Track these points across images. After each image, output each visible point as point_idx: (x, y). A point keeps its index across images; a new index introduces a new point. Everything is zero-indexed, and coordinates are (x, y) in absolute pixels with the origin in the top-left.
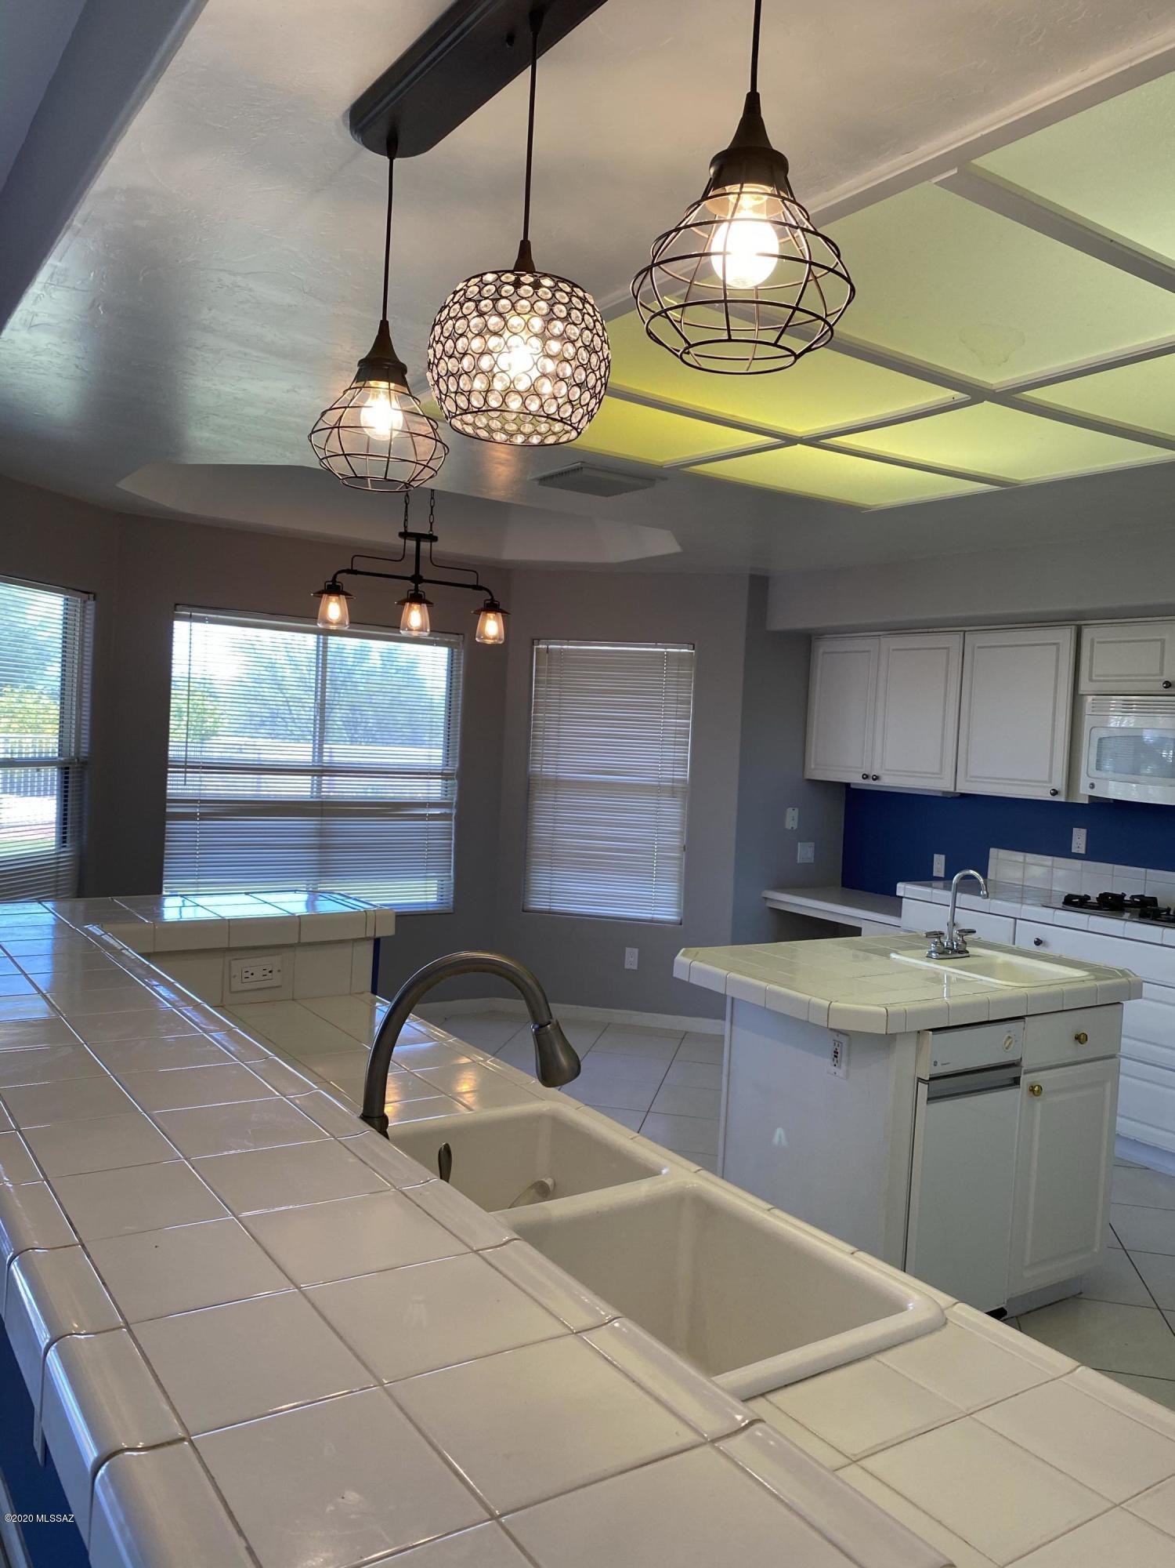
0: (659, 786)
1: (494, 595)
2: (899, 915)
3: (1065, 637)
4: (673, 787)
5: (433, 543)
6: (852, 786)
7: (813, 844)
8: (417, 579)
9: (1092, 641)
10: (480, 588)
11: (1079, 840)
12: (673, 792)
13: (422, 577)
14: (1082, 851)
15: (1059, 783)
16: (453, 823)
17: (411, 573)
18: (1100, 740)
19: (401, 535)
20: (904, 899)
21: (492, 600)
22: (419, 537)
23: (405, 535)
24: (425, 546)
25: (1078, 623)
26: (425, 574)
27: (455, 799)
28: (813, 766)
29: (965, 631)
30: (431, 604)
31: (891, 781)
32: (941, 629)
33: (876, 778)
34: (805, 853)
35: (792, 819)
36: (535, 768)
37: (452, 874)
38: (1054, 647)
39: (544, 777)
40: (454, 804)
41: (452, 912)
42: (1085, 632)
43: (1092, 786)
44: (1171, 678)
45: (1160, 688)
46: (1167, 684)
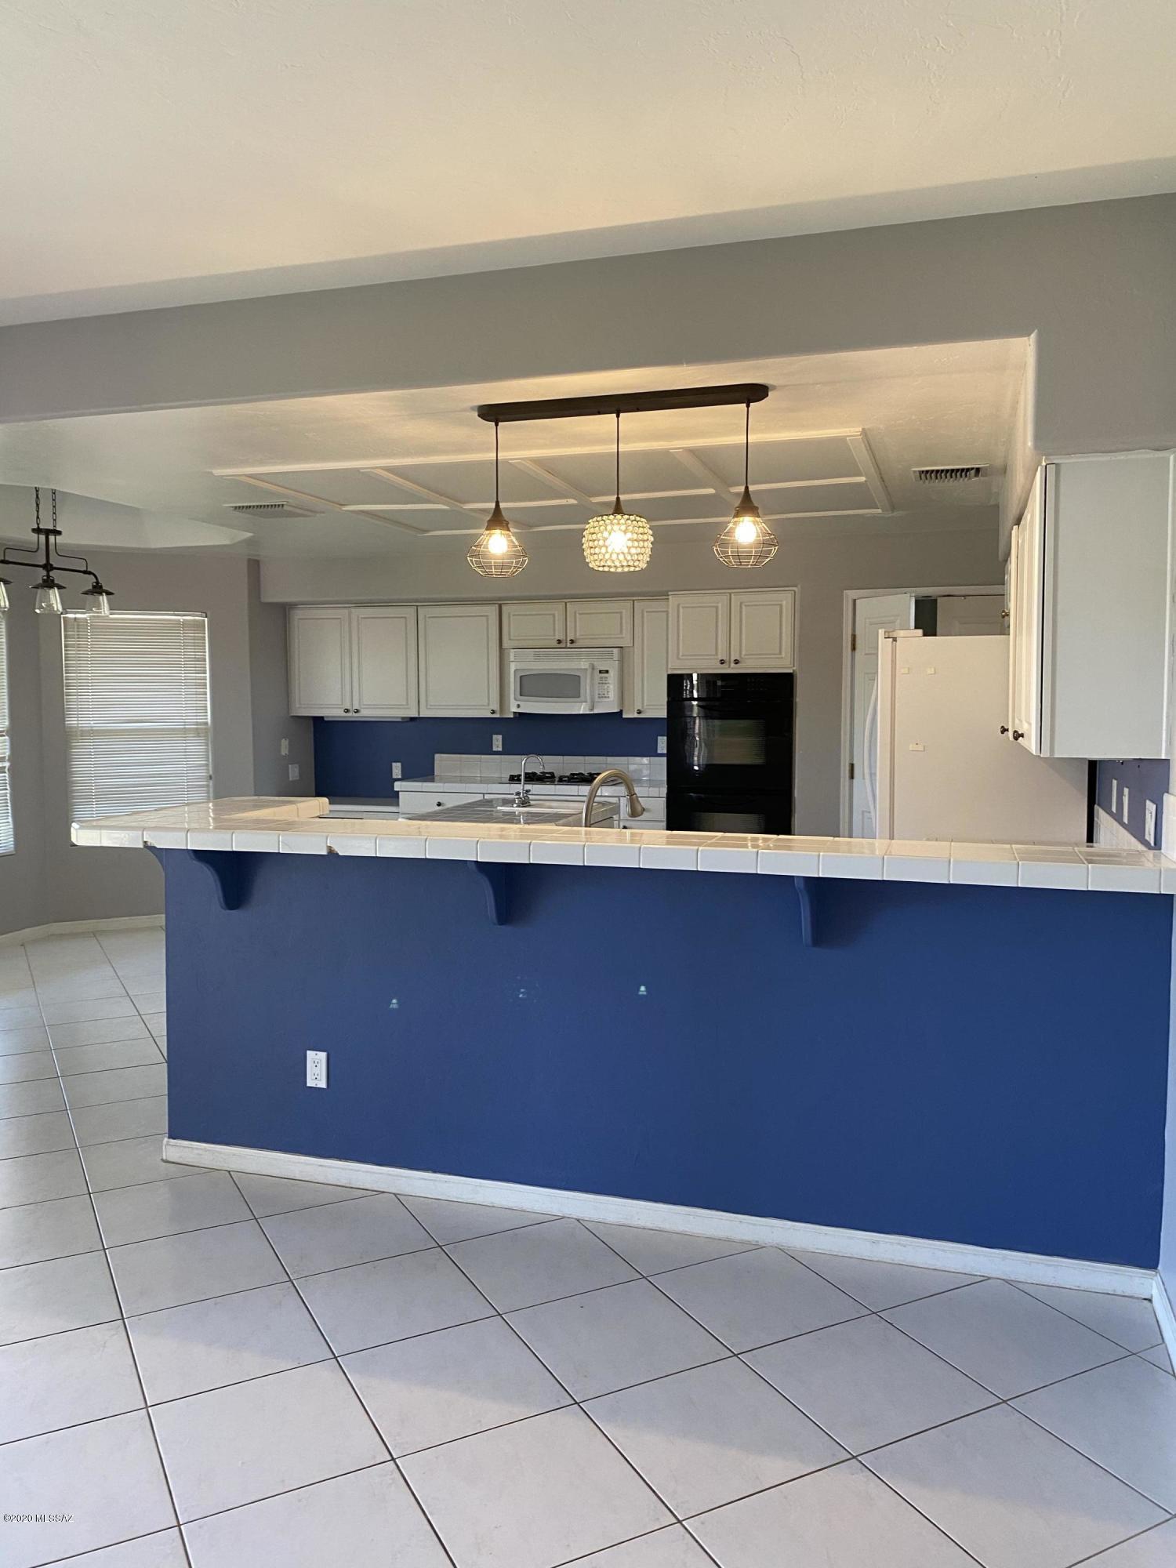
0: (185, 728)
1: (99, 578)
2: (398, 805)
3: (491, 611)
4: (197, 729)
5: (57, 537)
6: (326, 719)
7: (297, 765)
8: (48, 567)
9: (509, 614)
10: (90, 573)
11: (498, 742)
12: (197, 732)
13: (52, 565)
14: (500, 749)
15: (496, 706)
16: (6, 775)
17: (43, 562)
18: (521, 677)
19: (34, 530)
20: (400, 793)
21: (97, 583)
22: (48, 532)
23: (38, 531)
24: (52, 538)
25: (499, 602)
26: (53, 562)
27: (7, 754)
28: (298, 706)
29: (417, 606)
30: (64, 588)
31: (367, 713)
32: (394, 604)
33: (357, 711)
34: (294, 772)
35: (284, 747)
36: (72, 721)
37: (10, 820)
38: (484, 618)
39: (80, 729)
40: (7, 758)
41: (14, 853)
42: (504, 608)
43: (519, 706)
44: (562, 638)
45: (555, 644)
46: (559, 641)
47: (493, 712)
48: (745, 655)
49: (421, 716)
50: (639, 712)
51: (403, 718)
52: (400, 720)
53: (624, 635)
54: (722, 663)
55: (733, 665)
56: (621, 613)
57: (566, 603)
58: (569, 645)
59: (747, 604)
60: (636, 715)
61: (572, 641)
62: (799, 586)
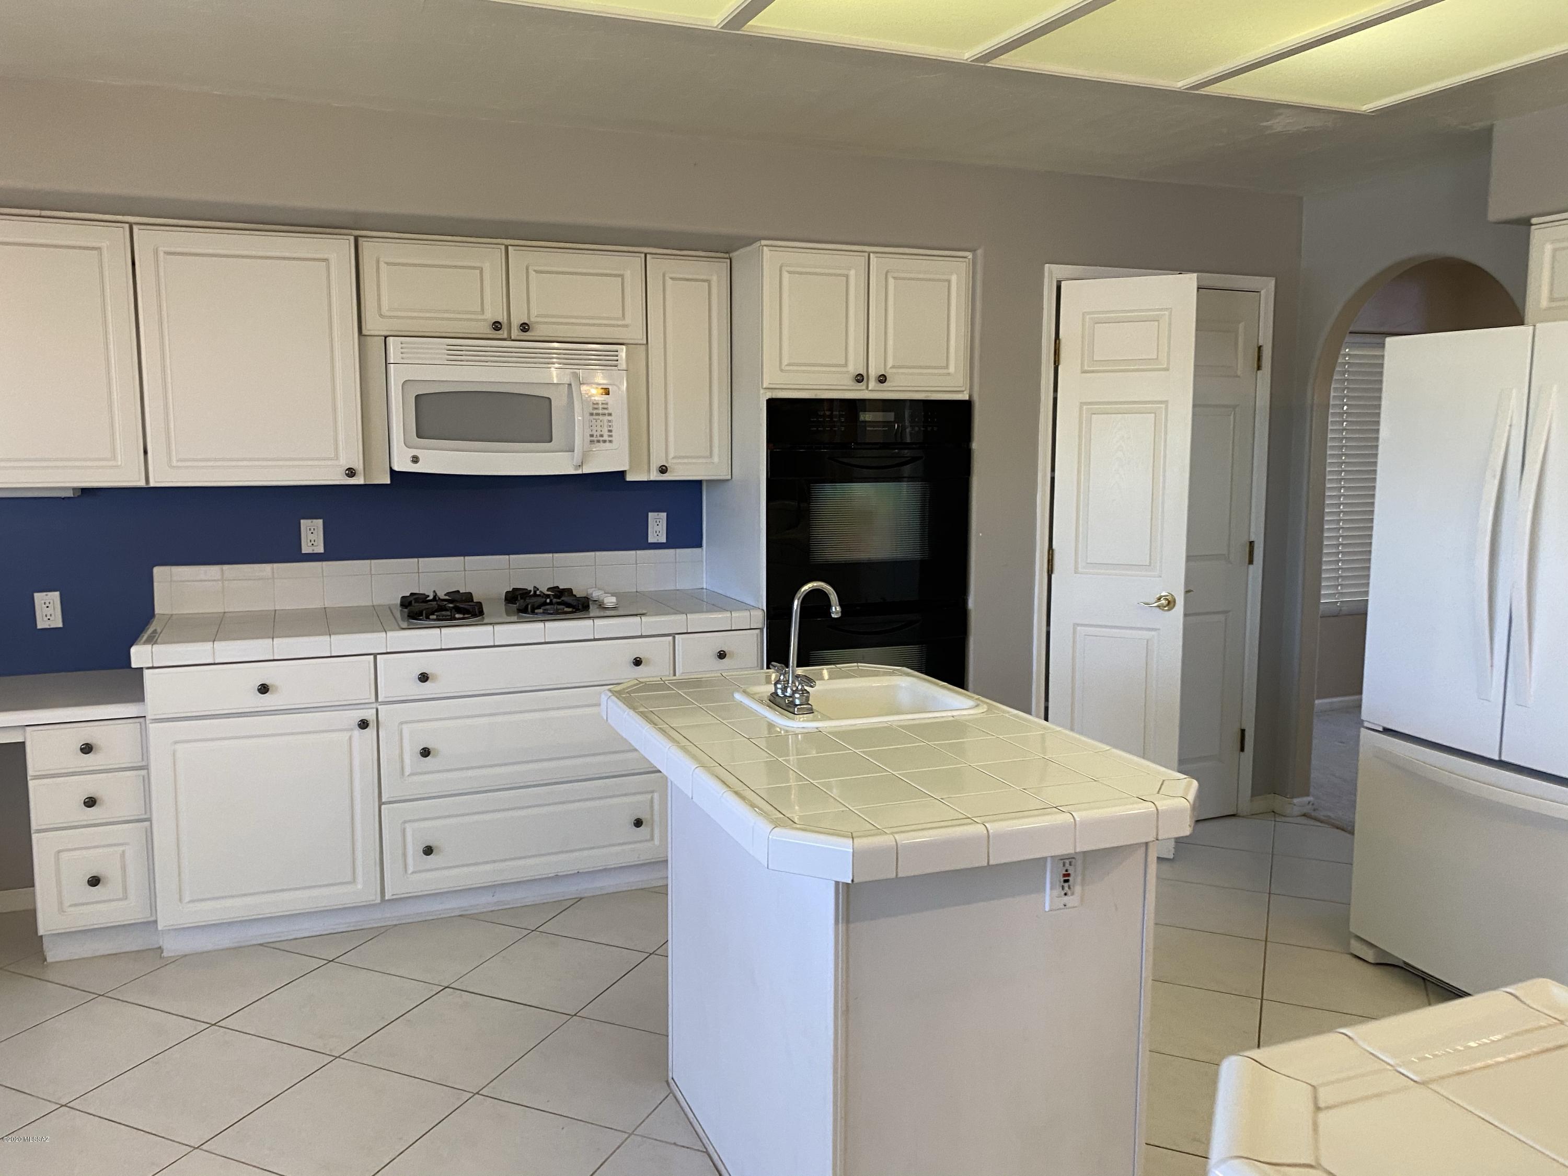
3: (336, 249)
9: (378, 259)
11: (312, 535)
15: (355, 461)
18: (418, 397)
25: (354, 231)
38: (321, 264)
42: (365, 245)
43: (415, 460)
44: (501, 317)
45: (488, 330)
46: (497, 326)
47: (351, 473)
48: (893, 367)
49: (152, 484)
50: (663, 470)
51: (74, 489)
52: (70, 494)
53: (628, 321)
54: (859, 381)
55: (872, 384)
56: (622, 276)
57: (507, 247)
58: (515, 333)
59: (896, 275)
60: (655, 476)
61: (525, 327)
62: (980, 252)
